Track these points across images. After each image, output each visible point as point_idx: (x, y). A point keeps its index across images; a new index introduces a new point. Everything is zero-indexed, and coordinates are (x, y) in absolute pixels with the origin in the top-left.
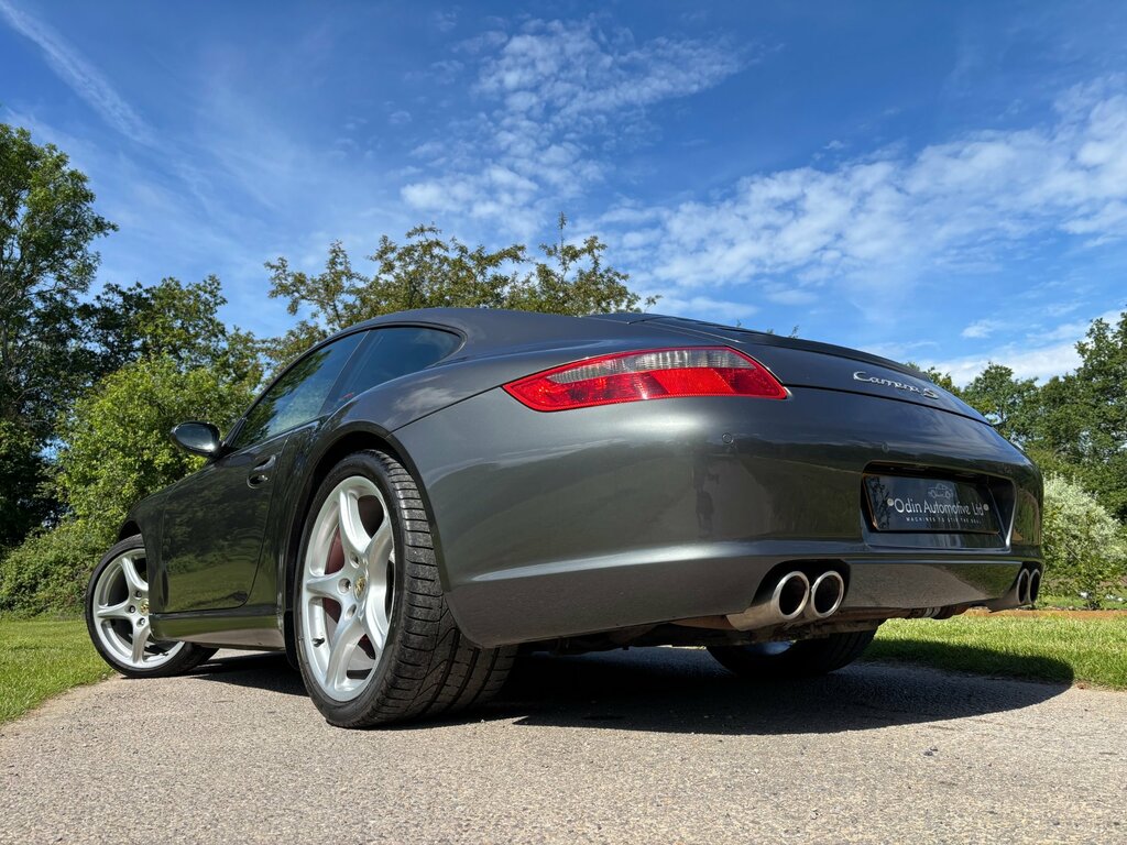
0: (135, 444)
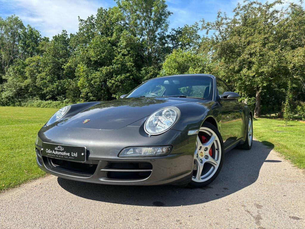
0: (172, 73)
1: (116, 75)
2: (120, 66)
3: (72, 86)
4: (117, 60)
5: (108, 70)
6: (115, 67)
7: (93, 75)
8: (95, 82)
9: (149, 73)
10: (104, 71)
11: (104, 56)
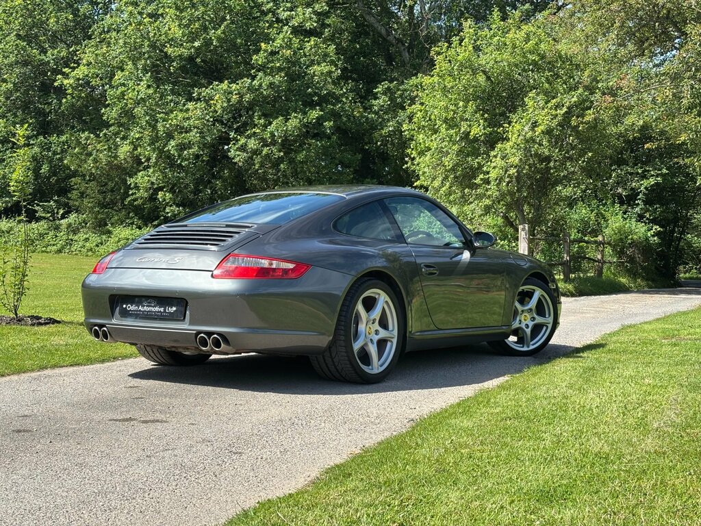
1: (265, 115)
2: (280, 82)
3: (95, 161)
4: (273, 53)
5: (235, 98)
6: (260, 85)
7: (177, 117)
8: (182, 147)
9: (403, 108)
10: (219, 103)
11: (219, 39)
